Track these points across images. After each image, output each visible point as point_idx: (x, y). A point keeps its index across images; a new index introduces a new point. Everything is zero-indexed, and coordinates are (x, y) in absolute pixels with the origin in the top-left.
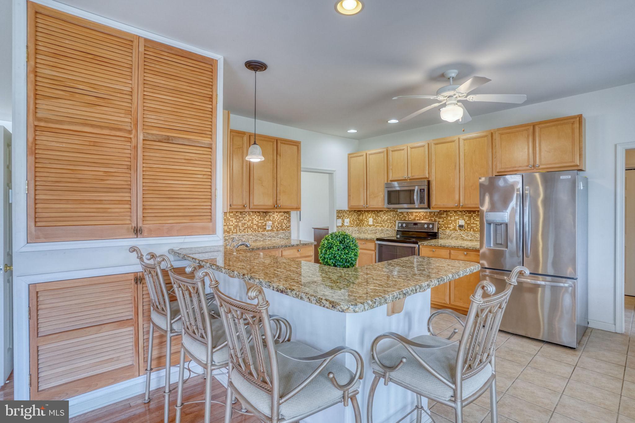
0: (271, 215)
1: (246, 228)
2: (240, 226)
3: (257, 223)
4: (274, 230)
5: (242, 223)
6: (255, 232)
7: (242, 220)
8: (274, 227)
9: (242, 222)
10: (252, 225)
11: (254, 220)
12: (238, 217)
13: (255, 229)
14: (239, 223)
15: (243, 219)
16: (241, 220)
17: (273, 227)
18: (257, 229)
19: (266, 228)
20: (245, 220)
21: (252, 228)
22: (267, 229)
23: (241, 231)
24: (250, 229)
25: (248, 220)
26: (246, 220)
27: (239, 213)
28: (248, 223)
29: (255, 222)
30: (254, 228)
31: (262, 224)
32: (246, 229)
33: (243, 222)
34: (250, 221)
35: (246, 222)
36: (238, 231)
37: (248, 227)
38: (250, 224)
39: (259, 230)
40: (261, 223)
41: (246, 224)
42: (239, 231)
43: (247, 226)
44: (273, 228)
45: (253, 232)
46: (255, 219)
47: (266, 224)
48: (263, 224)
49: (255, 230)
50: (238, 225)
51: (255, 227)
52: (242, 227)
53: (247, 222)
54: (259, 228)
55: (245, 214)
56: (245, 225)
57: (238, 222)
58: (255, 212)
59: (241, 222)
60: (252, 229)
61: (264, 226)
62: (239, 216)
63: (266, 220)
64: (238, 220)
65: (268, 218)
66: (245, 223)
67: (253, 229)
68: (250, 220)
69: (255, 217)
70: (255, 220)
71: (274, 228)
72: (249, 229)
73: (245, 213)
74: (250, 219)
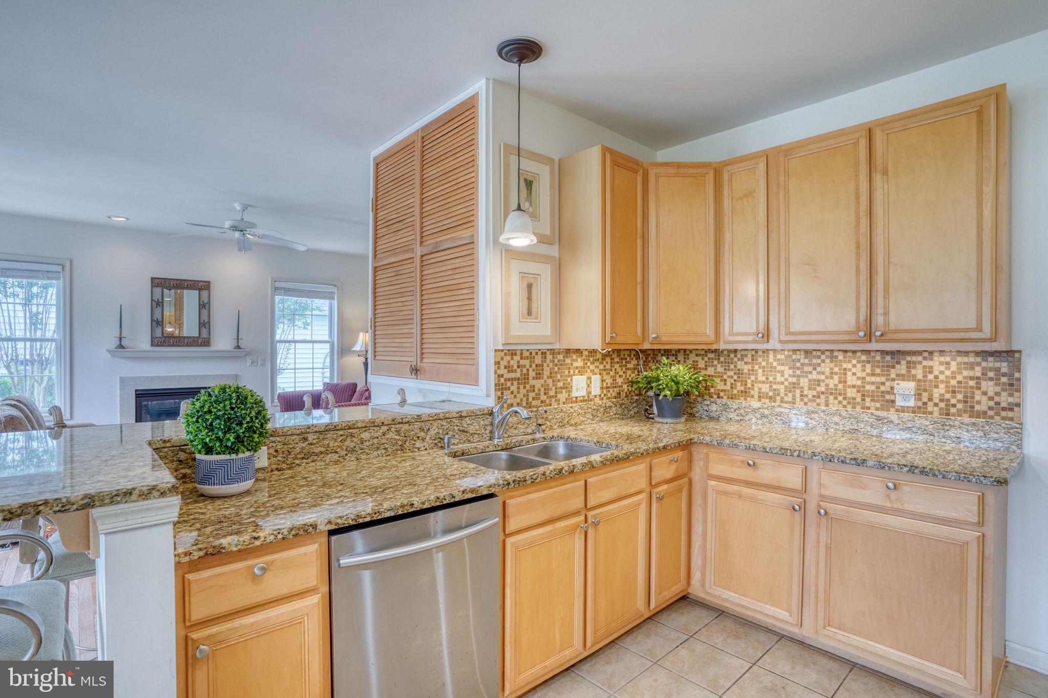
0: (914, 363)
1: (823, 393)
2: (803, 388)
3: (859, 383)
4: (930, 409)
5: (810, 380)
6: (854, 407)
7: (811, 373)
8: (930, 399)
9: (810, 376)
10: (840, 386)
11: (849, 374)
12: (798, 365)
13: (854, 399)
14: (802, 380)
15: (815, 369)
16: (806, 372)
17: (925, 399)
18: (859, 400)
19: (893, 402)
20: (819, 373)
21: (840, 394)
22: (900, 402)
23: (806, 400)
24: (836, 398)
25: (827, 373)
26: (823, 373)
27: (803, 353)
28: (827, 381)
29: (851, 380)
30: (849, 395)
31: (878, 388)
32: (823, 397)
33: (814, 376)
34: (836, 377)
35: (823, 377)
36: (798, 399)
37: (828, 392)
38: (836, 385)
39: (867, 404)
40: (873, 383)
41: (823, 384)
42: (802, 400)
43: (827, 389)
44: (925, 404)
45: (845, 406)
46: (854, 370)
47: (892, 388)
48: (882, 388)
49: (853, 402)
50: (799, 384)
51: (851, 393)
52: (810, 389)
53: (827, 377)
54: (868, 399)
55: (819, 357)
56: (819, 385)
57: (799, 376)
58: (854, 352)
59: (807, 377)
60: (840, 398)
61: (888, 393)
62: (802, 361)
63: (893, 376)
64: (798, 372)
65: (904, 372)
66: (819, 381)
67: (845, 398)
68: (836, 373)
69: (854, 366)
70: (854, 374)
71: (930, 404)
72: (831, 397)
73: (819, 353)
74: (836, 370)
